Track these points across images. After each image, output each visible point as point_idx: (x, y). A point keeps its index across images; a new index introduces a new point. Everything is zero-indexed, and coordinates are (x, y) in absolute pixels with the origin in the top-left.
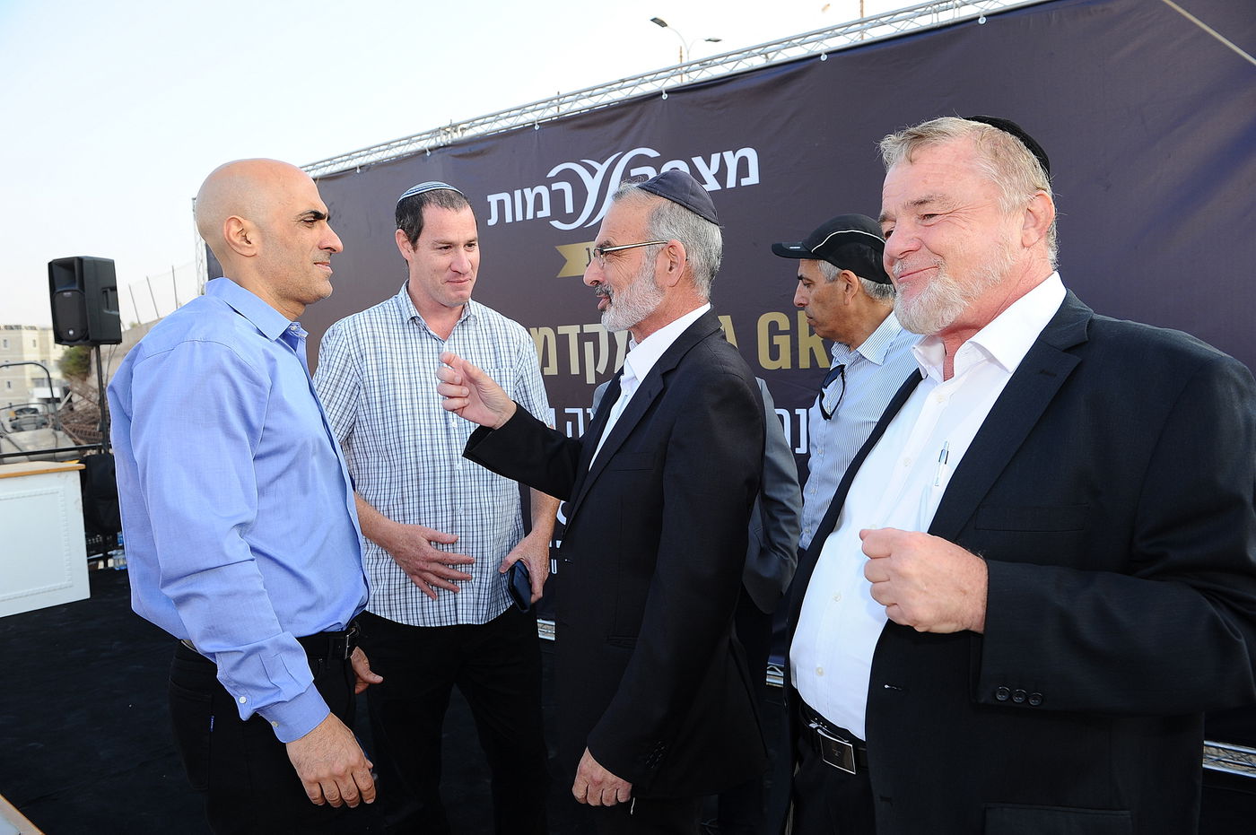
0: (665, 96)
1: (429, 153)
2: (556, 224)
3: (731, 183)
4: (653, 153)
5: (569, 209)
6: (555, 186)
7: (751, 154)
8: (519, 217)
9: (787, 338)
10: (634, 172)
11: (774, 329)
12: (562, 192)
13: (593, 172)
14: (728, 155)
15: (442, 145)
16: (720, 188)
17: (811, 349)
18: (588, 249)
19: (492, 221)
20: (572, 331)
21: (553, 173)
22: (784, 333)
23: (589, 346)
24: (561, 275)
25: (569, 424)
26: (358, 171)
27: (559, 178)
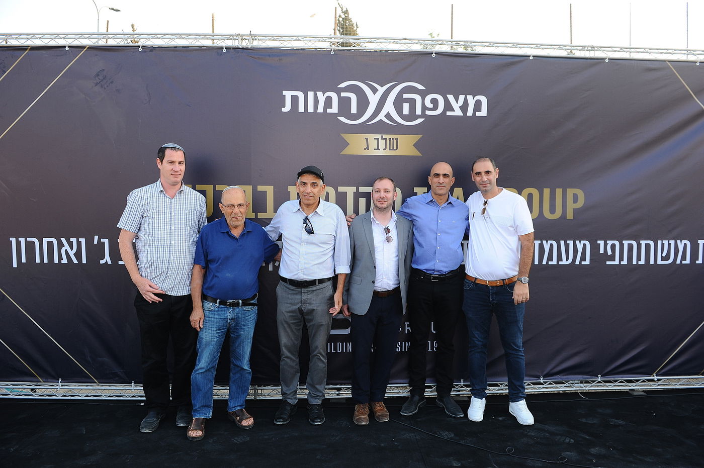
0: (434, 55)
1: (224, 51)
2: (342, 119)
3: (470, 113)
4: (420, 87)
5: (354, 110)
6: (343, 94)
7: (484, 100)
8: (311, 109)
10: (406, 96)
12: (349, 99)
13: (375, 91)
14: (470, 97)
15: (241, 47)
16: (462, 115)
18: (367, 139)
19: (286, 109)
20: (350, 191)
21: (343, 85)
23: (362, 201)
24: (344, 153)
26: (140, 50)
27: (347, 89)
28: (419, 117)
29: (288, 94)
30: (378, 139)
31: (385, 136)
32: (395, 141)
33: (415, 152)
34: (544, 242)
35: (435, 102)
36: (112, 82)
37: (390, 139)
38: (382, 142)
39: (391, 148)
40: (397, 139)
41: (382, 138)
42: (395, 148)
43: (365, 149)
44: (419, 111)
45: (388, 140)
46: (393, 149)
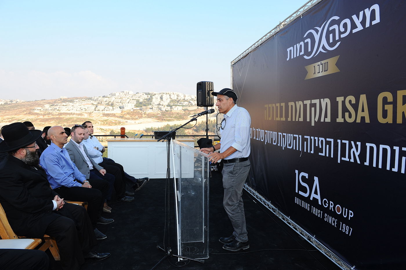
2: (306, 57)
3: (368, 25)
4: (337, 18)
5: (309, 50)
6: (306, 41)
7: (376, 7)
8: (295, 56)
9: (391, 106)
10: (331, 29)
11: (385, 101)
12: (308, 43)
13: (317, 32)
14: (367, 10)
15: (277, 32)
16: (363, 28)
17: (403, 113)
18: (314, 66)
19: (288, 59)
20: (308, 102)
21: (305, 36)
22: (390, 103)
23: (313, 109)
24: (306, 78)
25: (305, 142)
28: (338, 41)
29: (289, 50)
30: (319, 65)
32: (327, 64)
33: (337, 70)
35: (345, 25)
36: (256, 63)
37: (324, 63)
38: (321, 67)
40: (327, 62)
41: (321, 64)
42: (327, 69)
43: (314, 74)
44: (337, 38)
45: (323, 65)
46: (326, 71)
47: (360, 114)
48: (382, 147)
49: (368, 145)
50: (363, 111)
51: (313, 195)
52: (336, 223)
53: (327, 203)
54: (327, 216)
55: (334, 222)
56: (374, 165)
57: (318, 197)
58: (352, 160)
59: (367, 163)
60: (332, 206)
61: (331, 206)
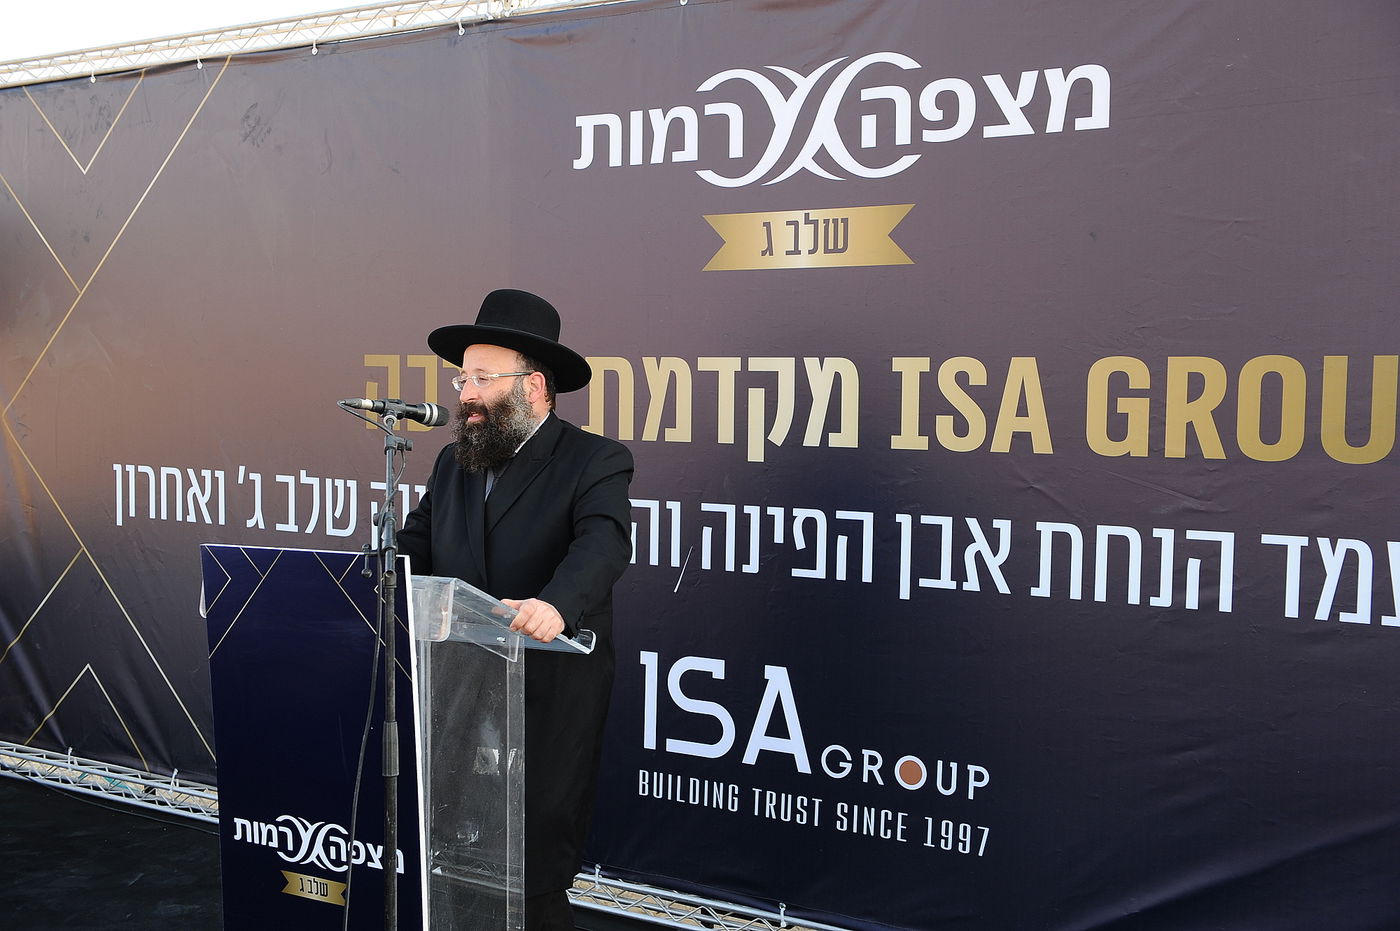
1: (461, 31)
2: (709, 176)
3: (1055, 123)
4: (906, 63)
5: (736, 150)
6: (711, 109)
7: (1099, 77)
8: (636, 158)
9: (1144, 403)
10: (867, 94)
11: (1118, 385)
12: (724, 119)
13: (787, 88)
14: (1054, 76)
15: (490, 18)
16: (1031, 132)
17: (1190, 425)
18: (767, 225)
19: (583, 162)
20: (726, 368)
21: (709, 85)
22: (1139, 393)
23: (756, 397)
24: (710, 267)
25: (707, 532)
26: (314, 51)
27: (719, 94)
28: (905, 150)
29: (587, 123)
30: (796, 224)
31: (814, 214)
32: (841, 226)
33: (895, 256)
34: (1324, 543)
35: (948, 102)
36: (269, 132)
37: (826, 221)
38: (806, 231)
39: (831, 247)
40: (846, 221)
41: (807, 221)
42: (840, 245)
43: (764, 253)
44: (903, 136)
45: (821, 226)
46: (836, 250)
47: (1008, 423)
48: (1103, 532)
49: (1046, 529)
50: (1022, 410)
51: (759, 741)
52: (900, 827)
53: (846, 761)
54: (851, 810)
55: (891, 825)
56: (1076, 593)
57: (795, 745)
58: (972, 584)
59: (1043, 590)
60: (875, 769)
61: (867, 767)
